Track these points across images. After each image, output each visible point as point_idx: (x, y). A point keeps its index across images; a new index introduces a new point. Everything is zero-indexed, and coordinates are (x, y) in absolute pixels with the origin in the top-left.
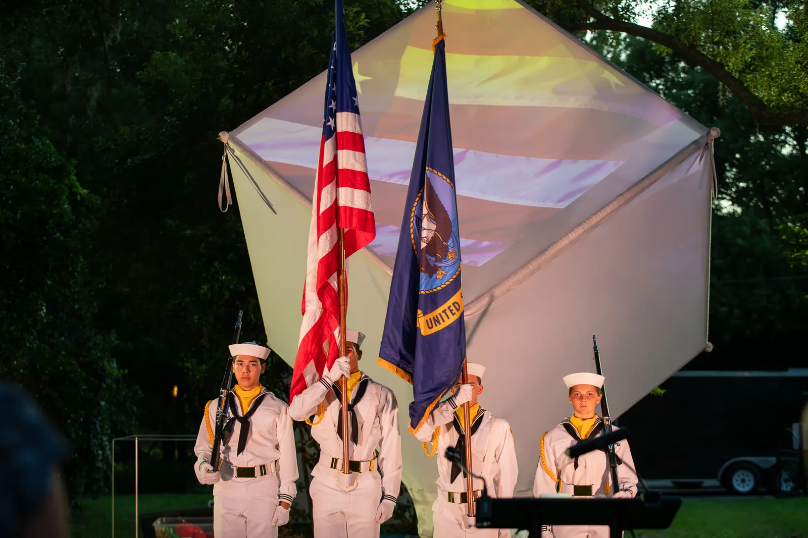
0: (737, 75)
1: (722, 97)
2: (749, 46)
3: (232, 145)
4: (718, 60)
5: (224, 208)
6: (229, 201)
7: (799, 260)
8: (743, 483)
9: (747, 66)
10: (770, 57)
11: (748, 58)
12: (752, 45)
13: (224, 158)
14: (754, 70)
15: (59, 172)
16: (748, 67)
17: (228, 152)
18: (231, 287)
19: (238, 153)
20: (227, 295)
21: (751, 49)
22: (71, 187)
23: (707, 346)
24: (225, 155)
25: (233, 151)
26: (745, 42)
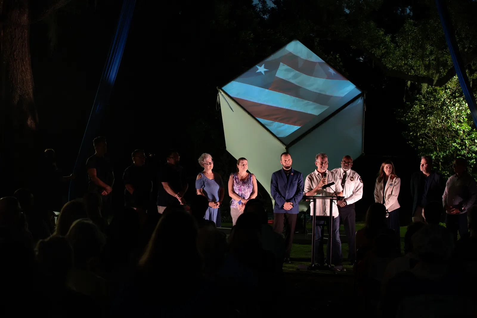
0: (379, 58)
1: (374, 65)
2: (384, 47)
3: (221, 91)
4: (373, 52)
5: (218, 109)
9: (383, 54)
11: (383, 52)
12: (385, 47)
13: (218, 94)
14: (385, 57)
16: (383, 56)
17: (219, 93)
19: (222, 93)
21: (384, 49)
23: (363, 153)
25: (221, 93)
26: (383, 47)
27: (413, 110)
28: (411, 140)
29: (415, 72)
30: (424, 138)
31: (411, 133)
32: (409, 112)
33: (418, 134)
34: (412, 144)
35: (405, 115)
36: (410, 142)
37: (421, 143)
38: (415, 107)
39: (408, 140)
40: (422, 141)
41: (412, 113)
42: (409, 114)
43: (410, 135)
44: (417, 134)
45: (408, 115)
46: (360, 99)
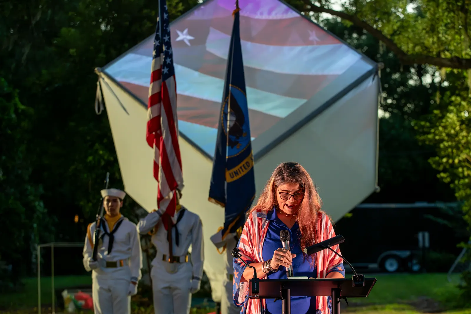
0: (389, 37)
1: (381, 49)
3: (103, 75)
6: (102, 108)
7: (424, 141)
8: (391, 266)
10: (408, 26)
13: (98, 83)
14: (399, 34)
15: (9, 97)
17: (101, 80)
18: (106, 157)
19: (107, 80)
20: (103, 163)
22: (15, 105)
23: (376, 189)
24: (99, 80)
25: (103, 79)
27: (447, 121)
28: (445, 171)
29: (451, 54)
30: (466, 166)
31: (445, 160)
32: (440, 125)
33: (456, 161)
34: (446, 178)
35: (433, 130)
36: (442, 175)
37: (461, 175)
38: (449, 117)
39: (439, 172)
40: (463, 172)
41: (445, 127)
42: (441, 129)
43: (442, 163)
44: (453, 162)
45: (438, 129)
46: (372, 77)
